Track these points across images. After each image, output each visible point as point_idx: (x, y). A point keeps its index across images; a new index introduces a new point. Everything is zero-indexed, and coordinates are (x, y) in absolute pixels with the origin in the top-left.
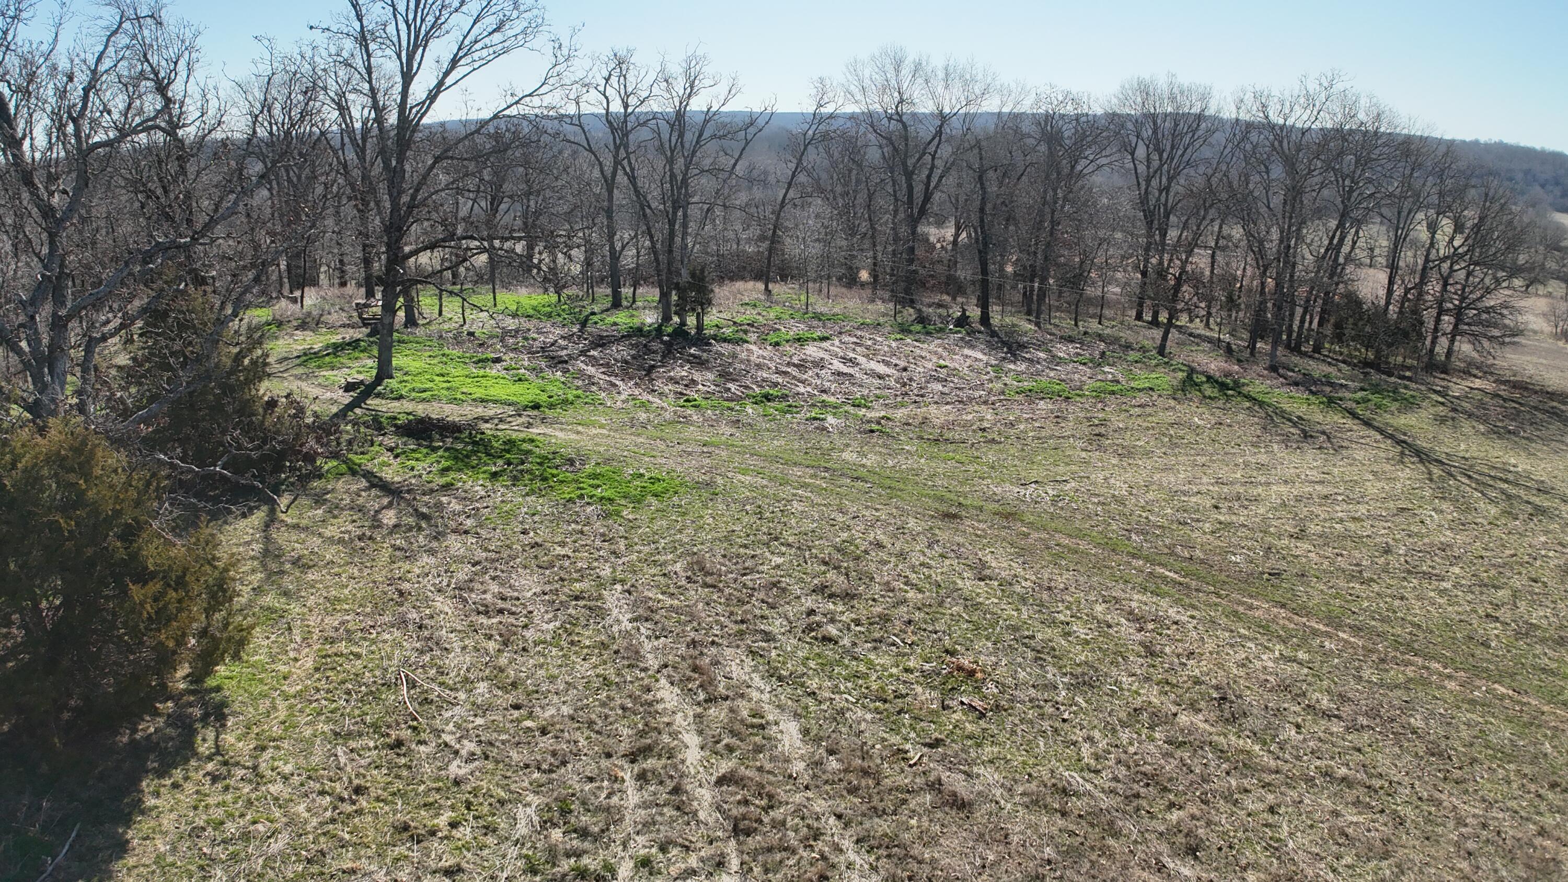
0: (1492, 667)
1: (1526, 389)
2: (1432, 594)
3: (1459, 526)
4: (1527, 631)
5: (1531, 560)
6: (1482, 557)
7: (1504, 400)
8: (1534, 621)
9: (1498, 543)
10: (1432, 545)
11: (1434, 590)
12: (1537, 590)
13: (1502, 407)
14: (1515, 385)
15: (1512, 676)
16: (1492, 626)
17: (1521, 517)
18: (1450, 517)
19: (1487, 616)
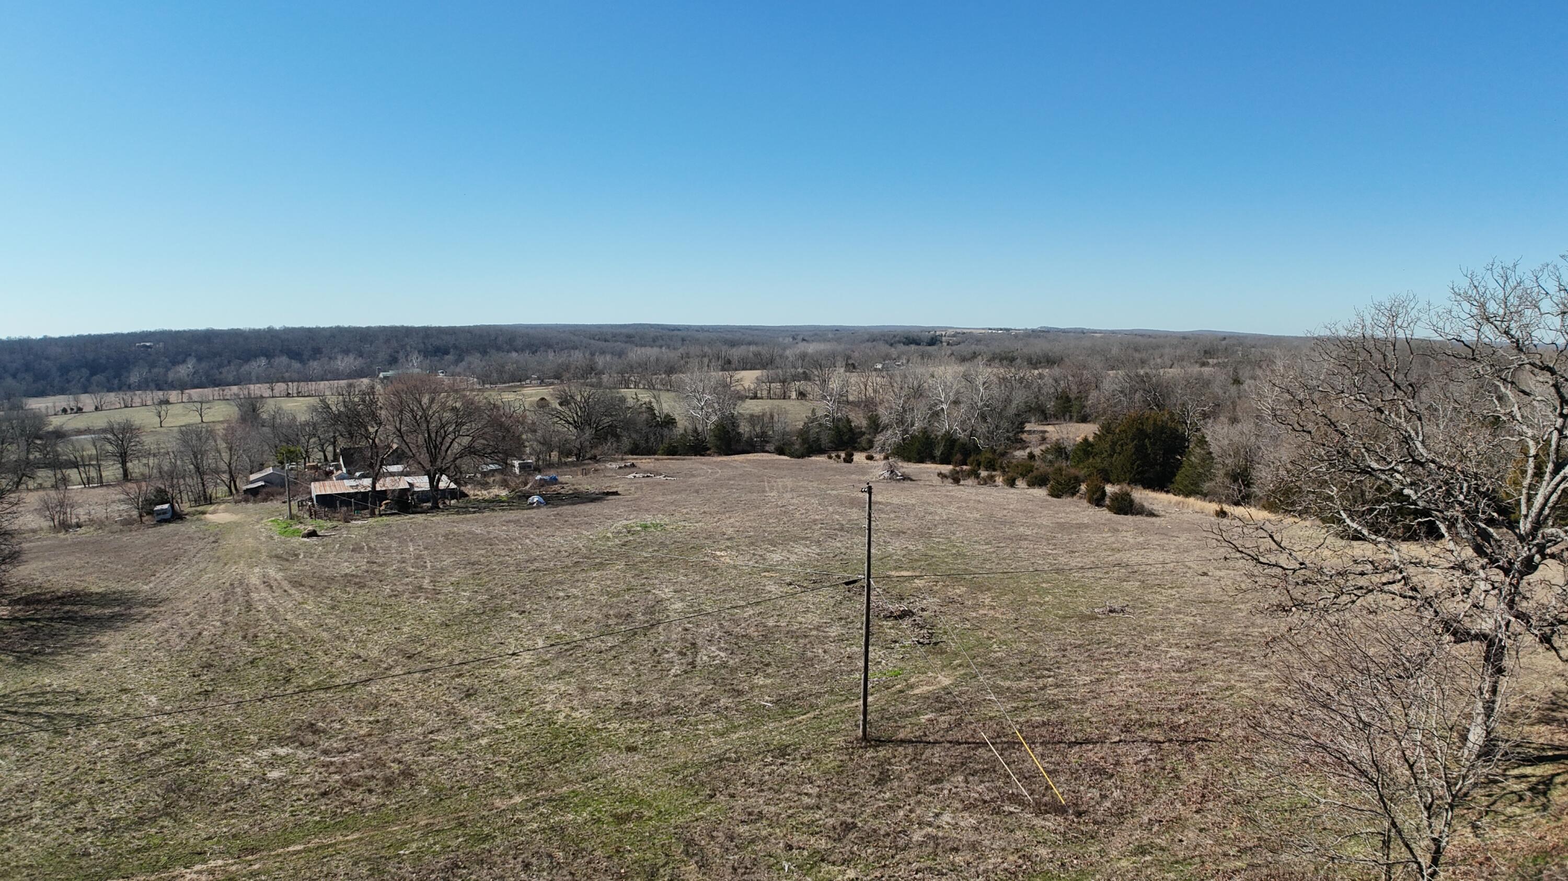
0: (99, 869)
1: (39, 602)
2: (28, 834)
3: (23, 763)
4: (112, 827)
5: (92, 766)
6: (53, 783)
7: (22, 621)
8: (114, 816)
9: (61, 763)
10: (10, 791)
11: (28, 830)
12: (106, 789)
13: (22, 630)
14: (28, 601)
15: (117, 867)
16: (84, 836)
17: (70, 731)
18: (14, 758)
19: (77, 830)
